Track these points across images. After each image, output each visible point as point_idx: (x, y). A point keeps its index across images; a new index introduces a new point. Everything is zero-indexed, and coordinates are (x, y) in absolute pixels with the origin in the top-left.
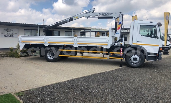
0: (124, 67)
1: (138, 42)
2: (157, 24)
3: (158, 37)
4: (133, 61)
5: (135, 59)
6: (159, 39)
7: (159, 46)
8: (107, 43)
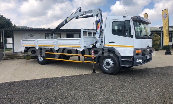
0: (97, 72)
1: (110, 42)
2: (132, 18)
3: (132, 35)
4: (107, 67)
5: (108, 64)
6: (133, 38)
7: (133, 47)
8: (80, 44)
